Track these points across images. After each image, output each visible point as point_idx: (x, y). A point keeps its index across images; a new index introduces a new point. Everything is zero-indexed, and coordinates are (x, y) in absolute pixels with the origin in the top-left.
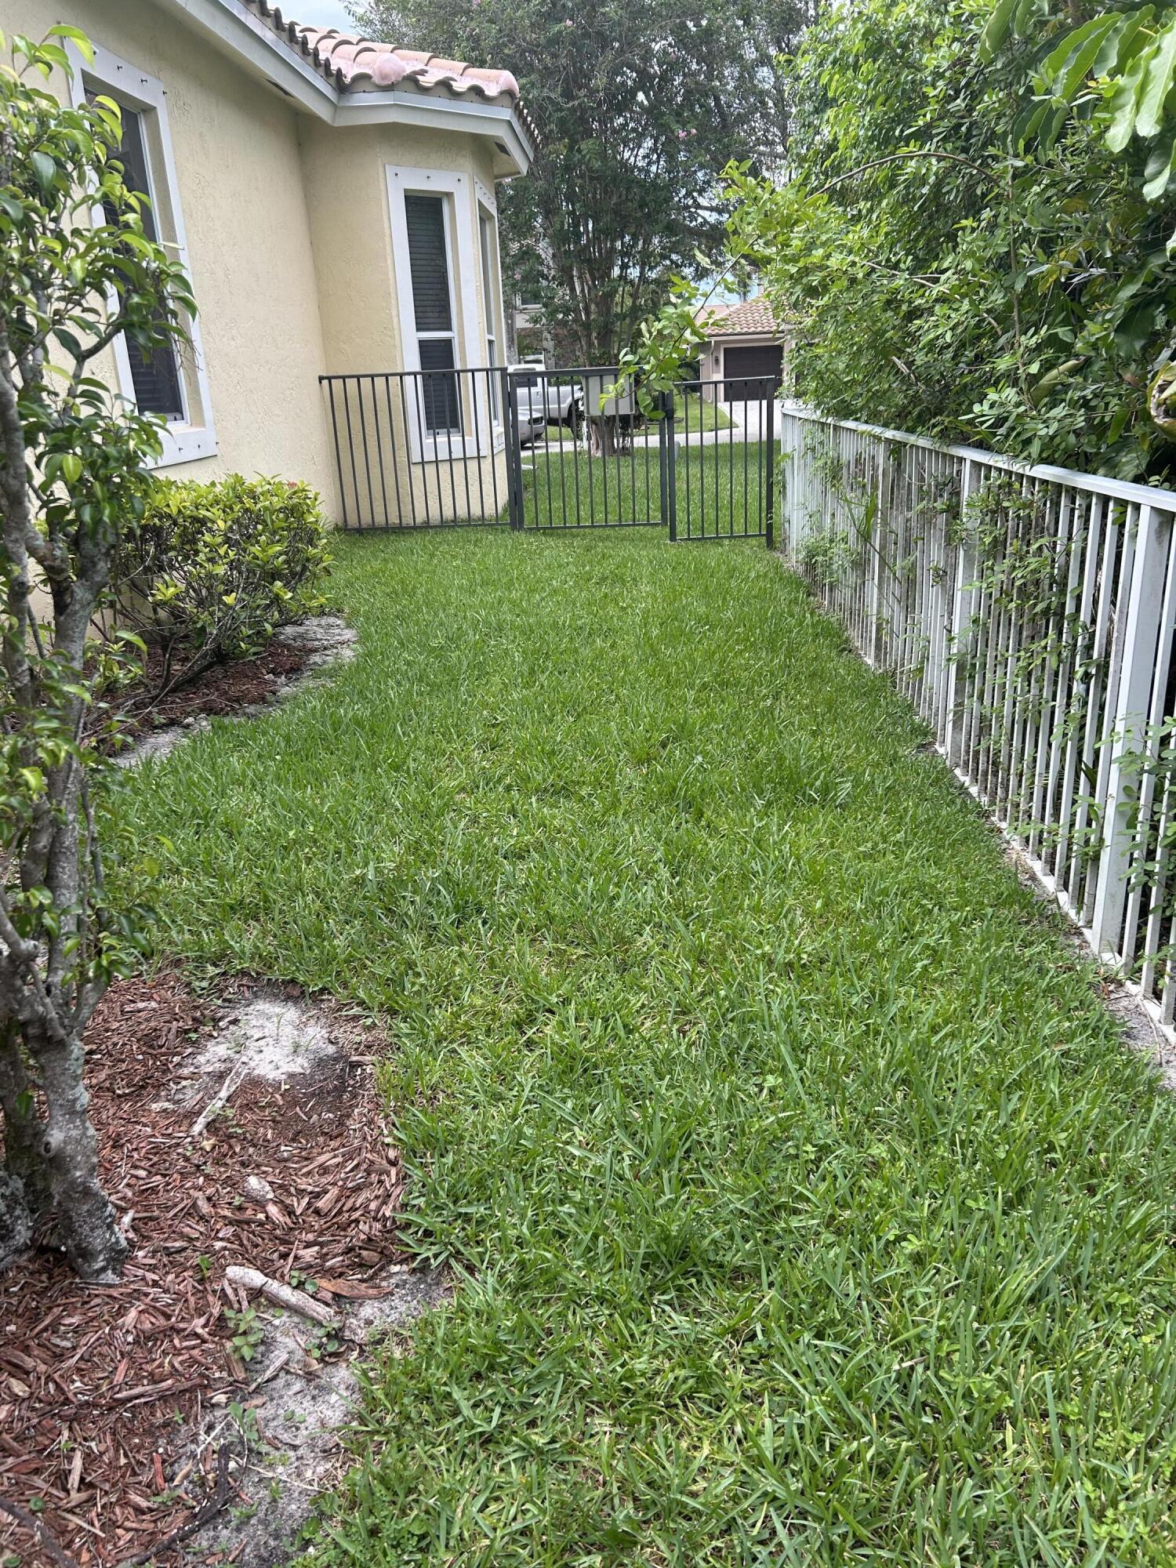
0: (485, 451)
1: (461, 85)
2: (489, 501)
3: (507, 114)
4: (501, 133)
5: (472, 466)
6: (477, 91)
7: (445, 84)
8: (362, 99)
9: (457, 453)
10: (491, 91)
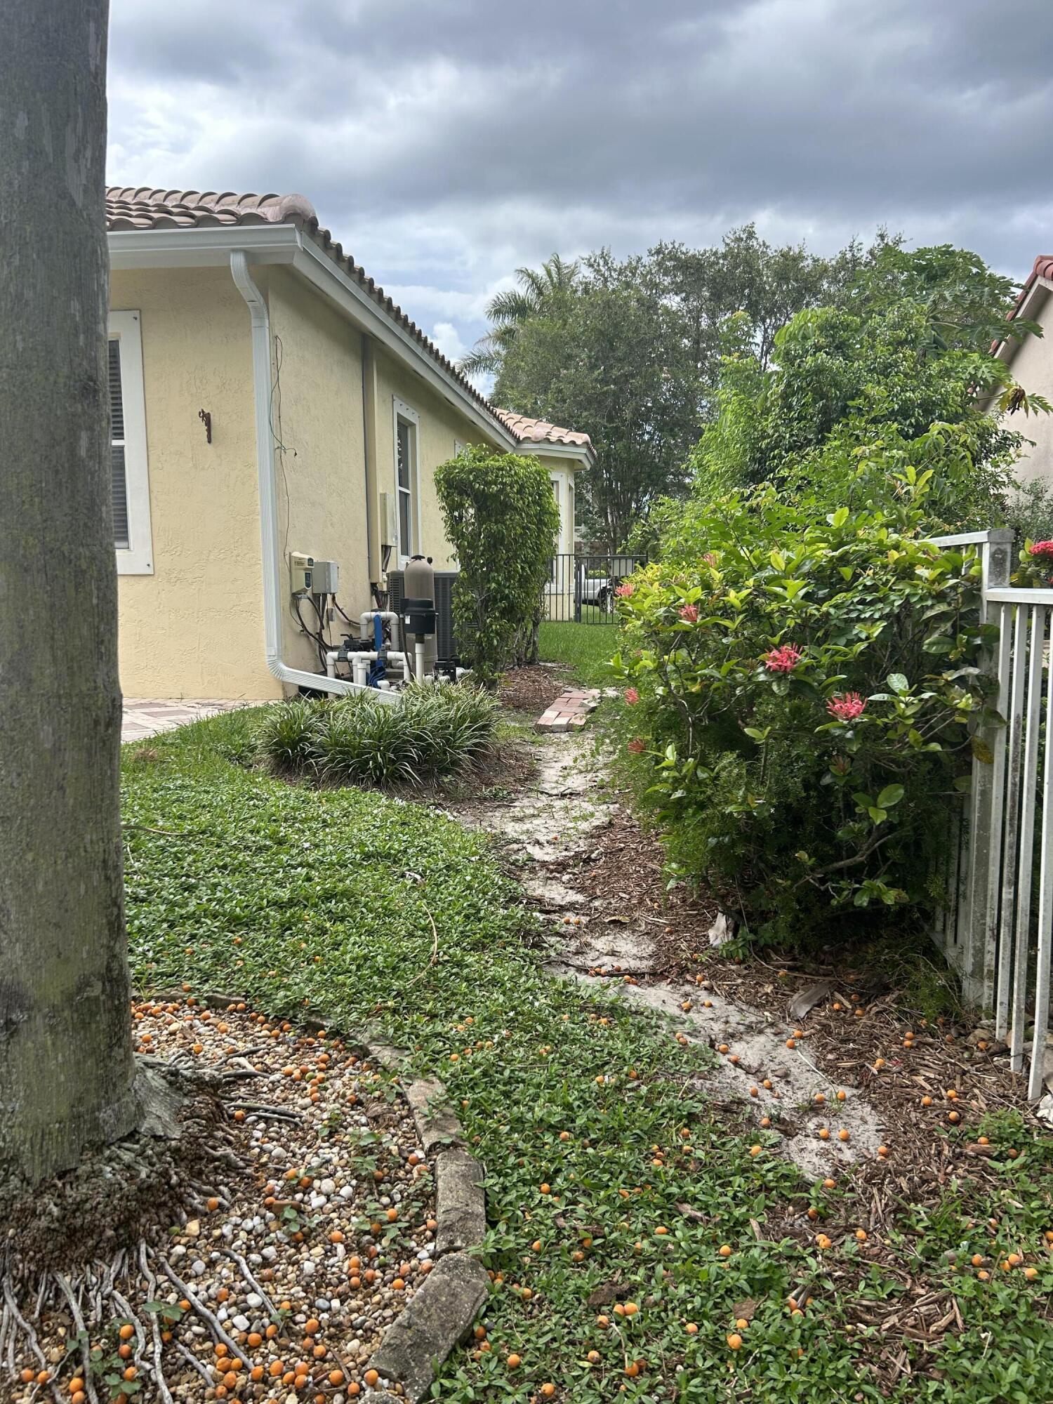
0: (566, 592)
1: (566, 440)
2: (566, 614)
3: (584, 451)
4: (581, 457)
5: (560, 598)
6: (573, 443)
7: (560, 442)
8: (526, 446)
9: (553, 591)
10: (579, 442)
